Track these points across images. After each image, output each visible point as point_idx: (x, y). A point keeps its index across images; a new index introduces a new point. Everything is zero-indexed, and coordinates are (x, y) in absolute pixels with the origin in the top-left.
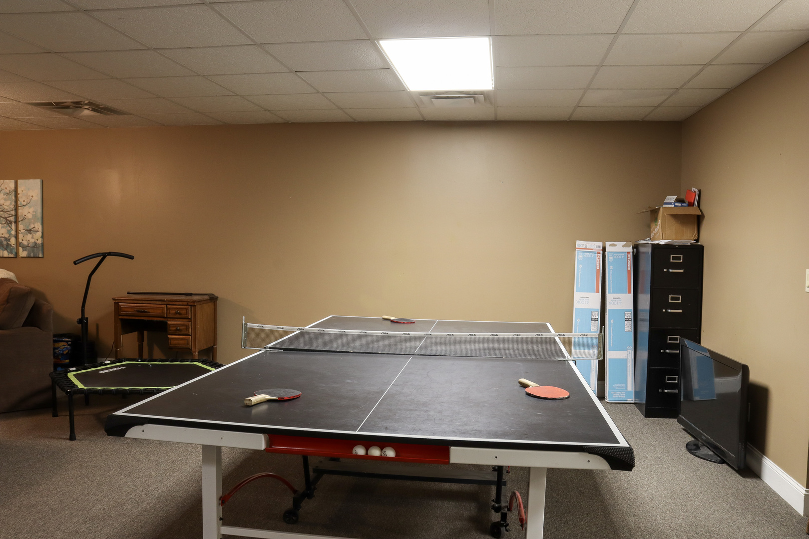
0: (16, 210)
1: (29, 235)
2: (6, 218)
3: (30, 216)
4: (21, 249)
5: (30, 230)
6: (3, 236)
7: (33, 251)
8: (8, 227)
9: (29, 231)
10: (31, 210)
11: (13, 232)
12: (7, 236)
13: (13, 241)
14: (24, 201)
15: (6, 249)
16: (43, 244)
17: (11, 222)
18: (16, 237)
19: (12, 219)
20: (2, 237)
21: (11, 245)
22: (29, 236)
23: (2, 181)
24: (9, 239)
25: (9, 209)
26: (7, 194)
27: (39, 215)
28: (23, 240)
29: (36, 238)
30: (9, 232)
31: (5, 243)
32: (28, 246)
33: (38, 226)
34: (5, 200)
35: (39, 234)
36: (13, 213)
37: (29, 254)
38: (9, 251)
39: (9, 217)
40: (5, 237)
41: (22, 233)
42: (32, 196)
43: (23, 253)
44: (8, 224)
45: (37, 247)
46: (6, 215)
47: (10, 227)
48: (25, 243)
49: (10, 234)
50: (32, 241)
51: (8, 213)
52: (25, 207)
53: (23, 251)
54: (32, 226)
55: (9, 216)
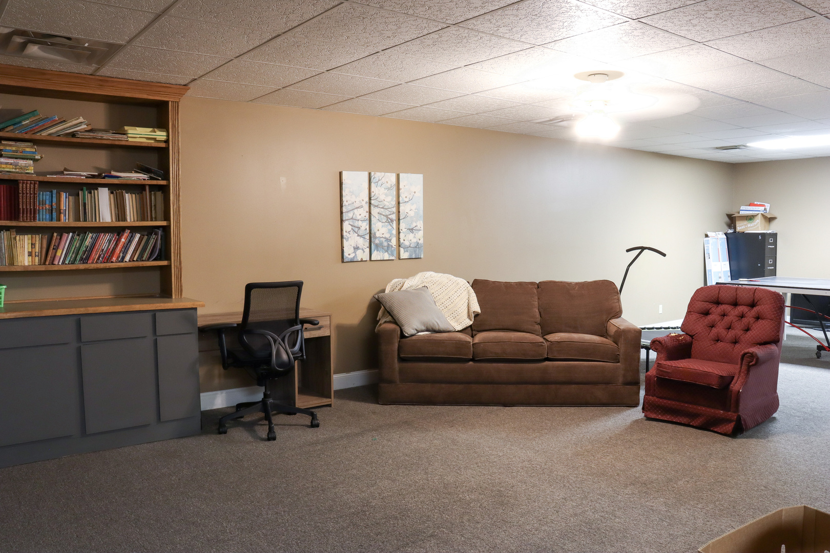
1: (411, 234)
2: (386, 216)
3: (412, 214)
4: (402, 250)
5: (412, 229)
6: (383, 236)
7: (415, 251)
8: (389, 226)
9: (411, 230)
10: (413, 207)
11: (394, 232)
12: (387, 236)
13: (394, 242)
14: (406, 197)
15: (387, 251)
17: (392, 221)
19: (394, 217)
20: (382, 237)
21: (392, 247)
22: (411, 236)
23: (383, 173)
24: (391, 240)
25: (390, 206)
26: (389, 189)
27: (422, 213)
28: (404, 240)
29: (418, 237)
30: (390, 232)
31: (385, 244)
32: (410, 247)
33: (420, 224)
34: (387, 195)
35: (421, 233)
36: (394, 210)
37: (410, 255)
38: (390, 253)
39: (390, 215)
40: (385, 238)
41: (403, 233)
42: (415, 192)
43: (404, 255)
44: (389, 222)
45: (419, 248)
46: (387, 213)
47: (391, 226)
48: (407, 243)
49: (391, 234)
50: (414, 240)
51: (389, 210)
52: (407, 204)
53: (405, 252)
54: (414, 224)
55: (390, 213)
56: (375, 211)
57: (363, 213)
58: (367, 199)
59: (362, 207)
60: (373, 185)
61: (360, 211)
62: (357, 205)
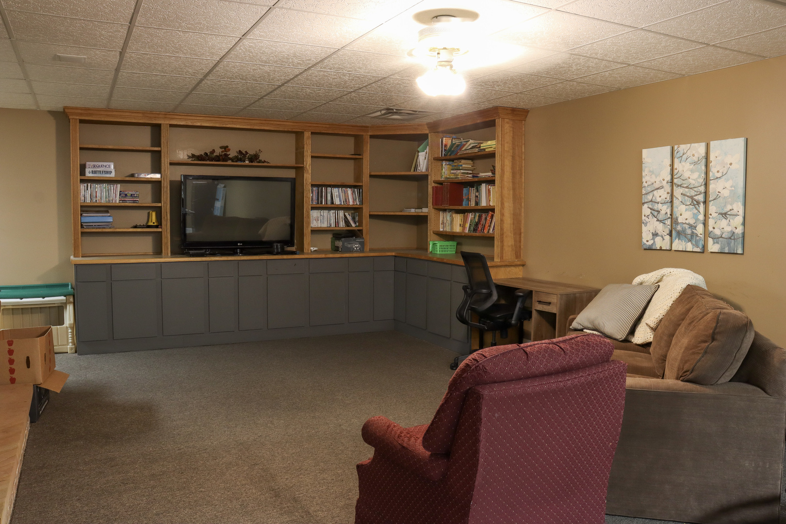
0: (706, 185)
1: (724, 220)
2: (692, 197)
3: (726, 193)
4: (710, 241)
5: (726, 214)
6: (687, 222)
7: (729, 244)
8: (694, 209)
9: (724, 215)
10: (728, 185)
11: (701, 217)
12: (692, 222)
13: (700, 229)
14: (718, 172)
15: (690, 241)
16: (743, 234)
17: (698, 203)
18: (705, 224)
19: (701, 198)
20: (685, 223)
21: (697, 235)
22: (724, 223)
23: (689, 145)
24: (696, 227)
25: (697, 185)
26: (695, 163)
27: (741, 191)
28: (714, 228)
29: (735, 224)
30: (695, 216)
31: (689, 231)
32: (721, 237)
33: (738, 207)
34: (692, 171)
35: (739, 219)
36: (702, 189)
37: (722, 248)
38: (694, 243)
39: (696, 195)
40: (689, 224)
41: (713, 218)
42: (731, 164)
43: (713, 247)
44: (694, 205)
45: (734, 239)
46: (693, 193)
47: (697, 209)
48: (717, 232)
49: (697, 220)
50: (728, 229)
51: (695, 189)
52: (720, 181)
53: (714, 243)
54: (729, 207)
55: (696, 193)
56: (678, 192)
57: (662, 195)
58: (669, 178)
59: (662, 187)
60: (676, 161)
61: (661, 192)
62: (657, 185)
